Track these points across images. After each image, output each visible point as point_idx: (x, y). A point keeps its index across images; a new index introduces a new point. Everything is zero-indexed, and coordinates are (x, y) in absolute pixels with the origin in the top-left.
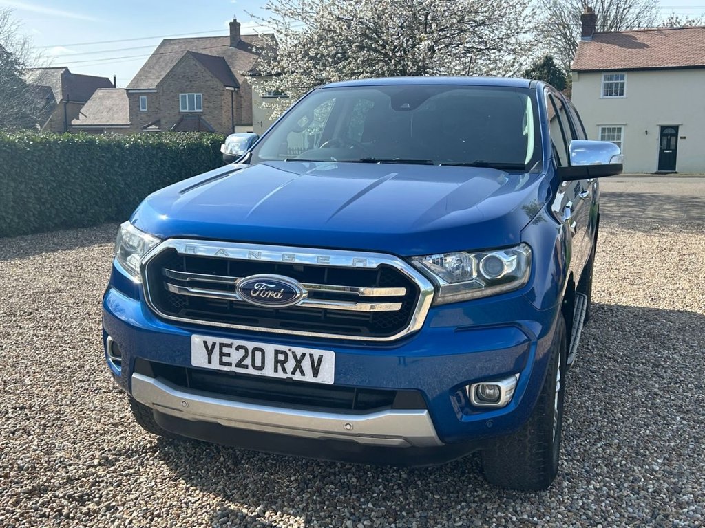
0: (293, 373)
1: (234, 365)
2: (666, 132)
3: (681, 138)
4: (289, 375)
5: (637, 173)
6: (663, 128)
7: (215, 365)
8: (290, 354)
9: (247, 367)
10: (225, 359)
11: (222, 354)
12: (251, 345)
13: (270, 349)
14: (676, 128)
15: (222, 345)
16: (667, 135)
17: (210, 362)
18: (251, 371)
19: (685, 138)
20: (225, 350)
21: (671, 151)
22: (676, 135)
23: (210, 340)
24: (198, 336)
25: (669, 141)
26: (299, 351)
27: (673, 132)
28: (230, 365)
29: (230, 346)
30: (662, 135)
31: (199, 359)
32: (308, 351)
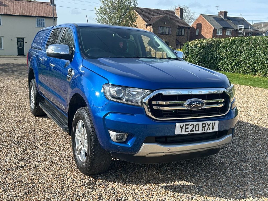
0: (207, 130)
1: (189, 131)
2: (19, 40)
3: (25, 42)
4: (206, 131)
5: (10, 56)
6: (18, 38)
7: (183, 133)
8: (206, 124)
9: (193, 131)
10: (187, 130)
11: (186, 128)
12: (195, 123)
13: (201, 123)
14: (23, 39)
15: (186, 125)
16: (20, 41)
17: (181, 132)
18: (195, 132)
19: (27, 42)
20: (187, 127)
21: (22, 47)
22: (23, 41)
23: (182, 124)
24: (178, 123)
25: (21, 43)
26: (209, 122)
27: (22, 40)
28: (188, 131)
29: (188, 125)
30: (18, 41)
31: (178, 132)
32: (211, 122)
